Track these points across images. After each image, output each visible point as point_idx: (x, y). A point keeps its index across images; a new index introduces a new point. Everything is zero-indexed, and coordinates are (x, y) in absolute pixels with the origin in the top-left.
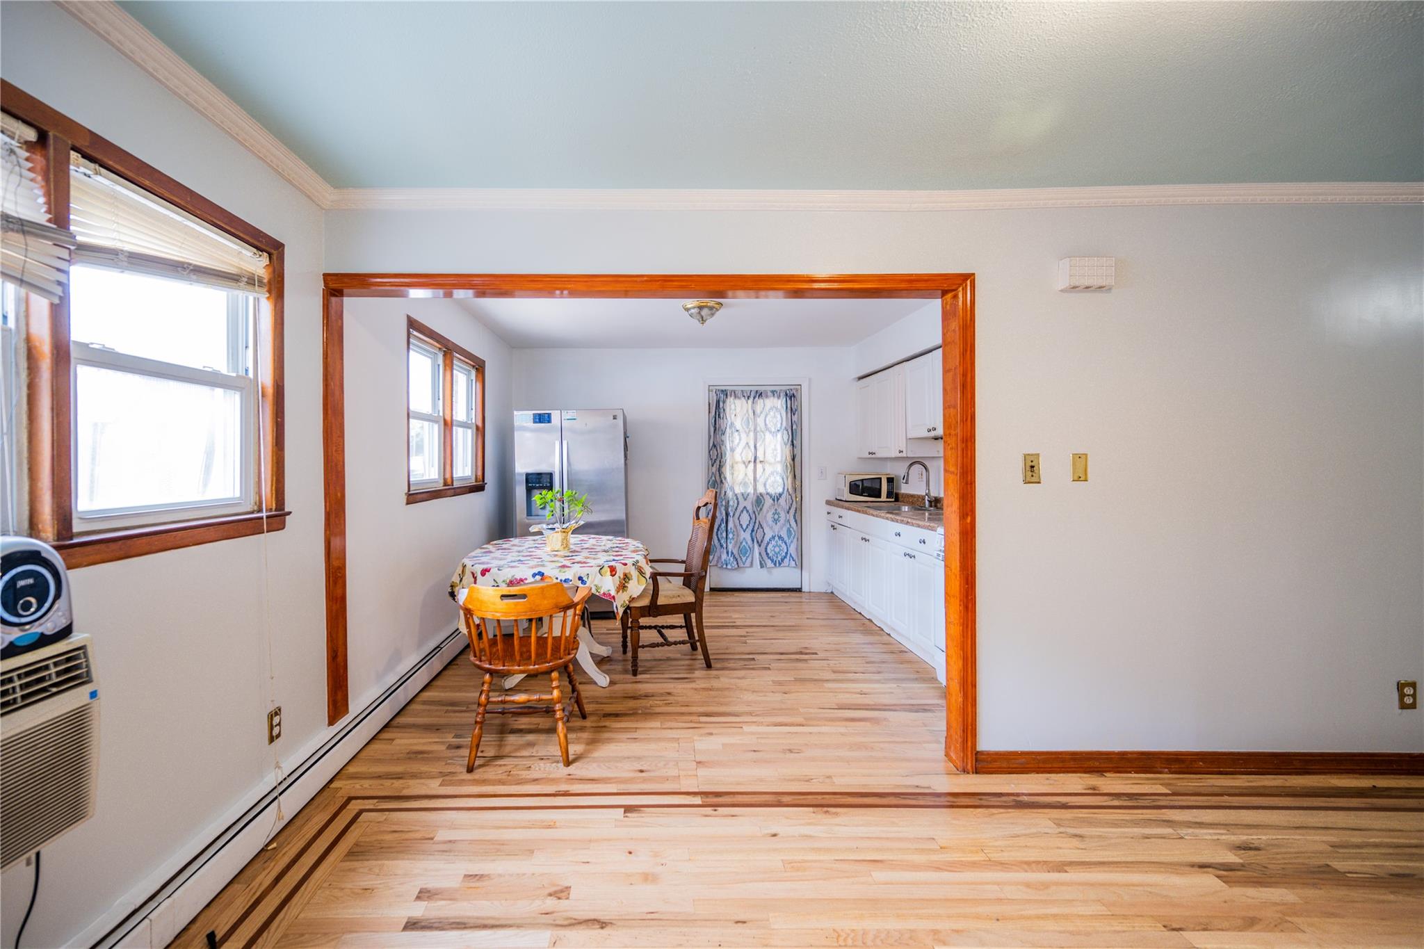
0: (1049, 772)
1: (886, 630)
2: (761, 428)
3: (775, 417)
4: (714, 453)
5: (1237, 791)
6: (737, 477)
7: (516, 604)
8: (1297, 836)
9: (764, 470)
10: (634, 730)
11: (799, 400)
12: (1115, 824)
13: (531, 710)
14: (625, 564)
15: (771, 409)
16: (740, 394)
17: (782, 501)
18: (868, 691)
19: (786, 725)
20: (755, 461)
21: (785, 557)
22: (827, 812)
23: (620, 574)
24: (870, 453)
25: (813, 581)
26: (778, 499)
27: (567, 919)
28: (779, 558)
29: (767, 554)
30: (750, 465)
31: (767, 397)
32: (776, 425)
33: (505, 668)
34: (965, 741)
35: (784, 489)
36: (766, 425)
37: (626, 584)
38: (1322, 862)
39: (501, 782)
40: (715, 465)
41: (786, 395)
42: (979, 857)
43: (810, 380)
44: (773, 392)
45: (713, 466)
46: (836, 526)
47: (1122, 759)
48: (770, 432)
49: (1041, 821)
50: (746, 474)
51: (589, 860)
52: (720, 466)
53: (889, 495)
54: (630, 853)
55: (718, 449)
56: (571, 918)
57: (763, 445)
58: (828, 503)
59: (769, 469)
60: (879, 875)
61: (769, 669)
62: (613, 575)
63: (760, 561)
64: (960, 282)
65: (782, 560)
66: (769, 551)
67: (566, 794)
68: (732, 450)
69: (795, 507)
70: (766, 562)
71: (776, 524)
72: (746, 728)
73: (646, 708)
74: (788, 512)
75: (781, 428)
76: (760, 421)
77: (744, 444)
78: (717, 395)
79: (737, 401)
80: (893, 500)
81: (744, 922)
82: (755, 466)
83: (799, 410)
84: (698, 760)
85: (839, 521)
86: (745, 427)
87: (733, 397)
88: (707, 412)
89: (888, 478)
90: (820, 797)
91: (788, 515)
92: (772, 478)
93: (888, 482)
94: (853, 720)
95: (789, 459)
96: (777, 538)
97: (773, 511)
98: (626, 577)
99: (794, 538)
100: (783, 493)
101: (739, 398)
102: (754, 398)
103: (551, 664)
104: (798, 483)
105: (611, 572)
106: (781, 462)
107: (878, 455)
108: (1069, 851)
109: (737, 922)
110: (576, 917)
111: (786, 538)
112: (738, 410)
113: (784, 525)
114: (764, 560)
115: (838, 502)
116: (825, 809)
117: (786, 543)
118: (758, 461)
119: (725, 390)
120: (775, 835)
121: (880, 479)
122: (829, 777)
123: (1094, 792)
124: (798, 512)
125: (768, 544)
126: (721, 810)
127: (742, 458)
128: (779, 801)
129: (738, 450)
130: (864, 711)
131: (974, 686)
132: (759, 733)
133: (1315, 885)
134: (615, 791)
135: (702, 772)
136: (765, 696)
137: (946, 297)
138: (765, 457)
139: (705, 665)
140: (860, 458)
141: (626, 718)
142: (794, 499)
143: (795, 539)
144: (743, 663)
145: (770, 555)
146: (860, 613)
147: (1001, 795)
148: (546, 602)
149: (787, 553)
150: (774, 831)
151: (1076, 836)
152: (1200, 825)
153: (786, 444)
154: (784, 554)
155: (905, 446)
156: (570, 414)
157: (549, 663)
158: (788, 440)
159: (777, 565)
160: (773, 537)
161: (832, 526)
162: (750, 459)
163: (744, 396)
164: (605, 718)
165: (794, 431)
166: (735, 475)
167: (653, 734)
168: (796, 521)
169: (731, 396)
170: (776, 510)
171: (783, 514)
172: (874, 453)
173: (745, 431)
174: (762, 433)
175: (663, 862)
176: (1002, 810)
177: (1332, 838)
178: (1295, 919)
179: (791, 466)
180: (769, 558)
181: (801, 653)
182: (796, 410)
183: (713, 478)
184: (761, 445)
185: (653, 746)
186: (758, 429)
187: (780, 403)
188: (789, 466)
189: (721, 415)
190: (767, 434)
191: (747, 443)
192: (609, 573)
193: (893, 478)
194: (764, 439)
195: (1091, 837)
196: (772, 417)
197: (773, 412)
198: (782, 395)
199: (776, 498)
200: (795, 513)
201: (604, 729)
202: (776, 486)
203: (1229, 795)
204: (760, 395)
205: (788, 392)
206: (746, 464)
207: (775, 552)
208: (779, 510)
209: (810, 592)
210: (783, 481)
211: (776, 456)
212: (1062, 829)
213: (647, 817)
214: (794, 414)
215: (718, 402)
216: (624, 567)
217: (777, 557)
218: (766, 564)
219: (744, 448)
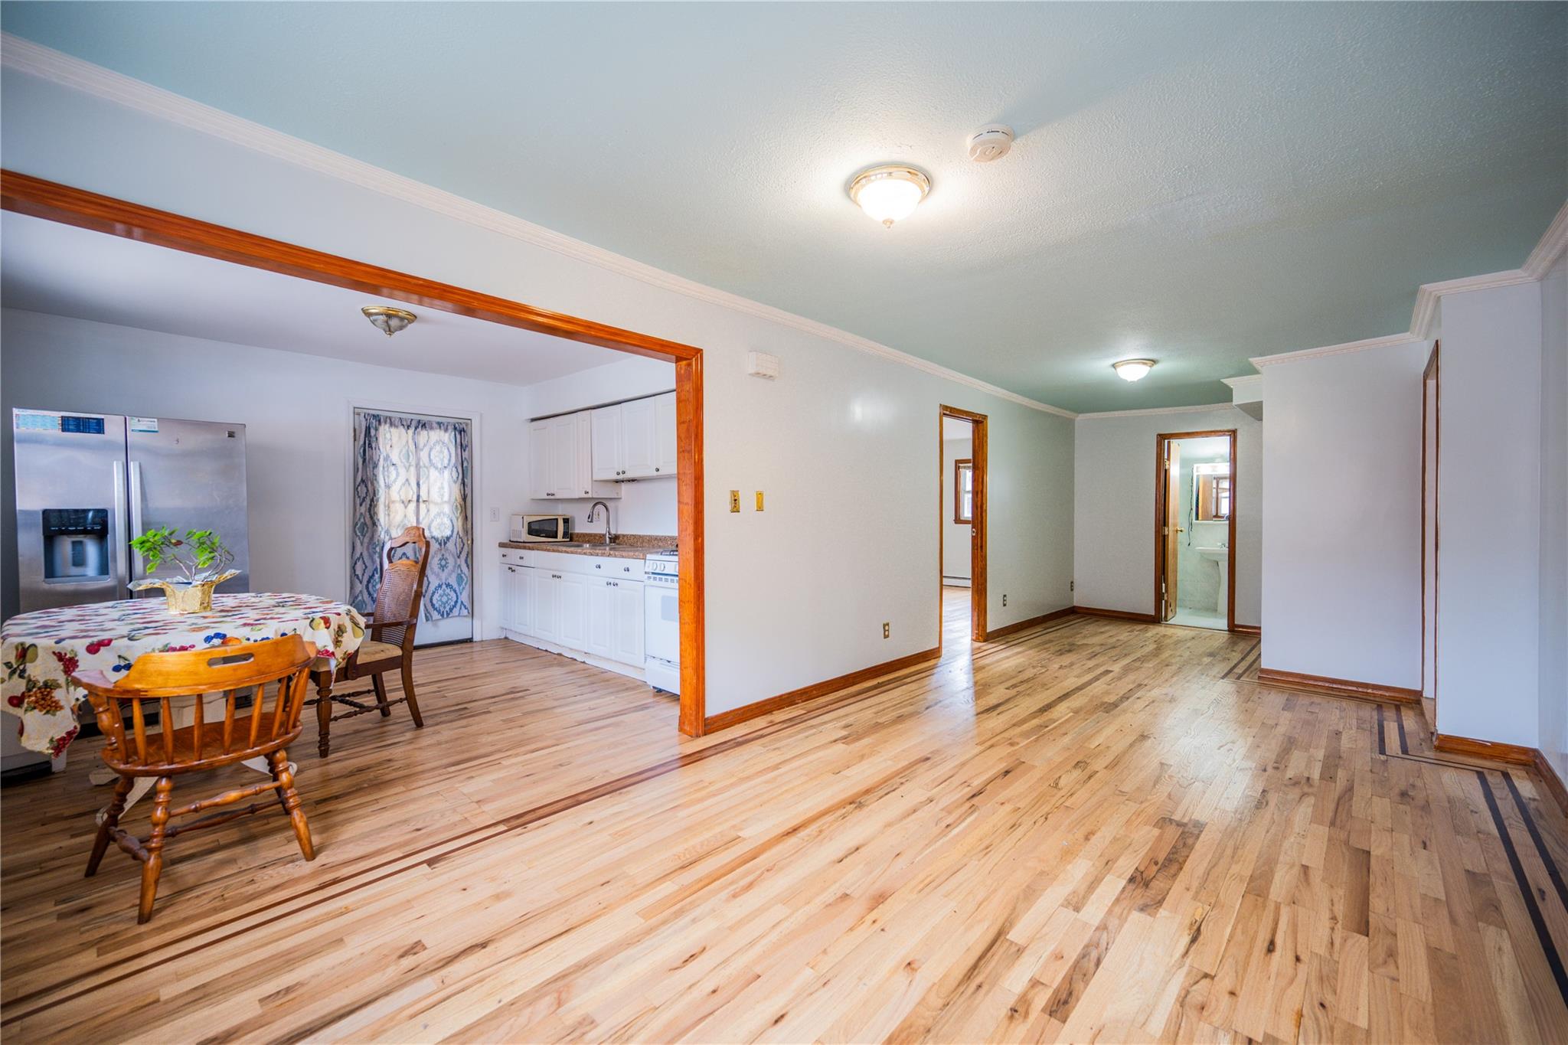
0: (745, 721)
1: (580, 659)
2: (424, 464)
3: (441, 452)
4: (362, 490)
5: (833, 702)
6: (394, 517)
7: (235, 669)
8: (861, 714)
9: (428, 511)
10: (375, 802)
11: (469, 435)
12: (790, 736)
13: (226, 816)
14: (339, 614)
15: (437, 442)
16: (397, 422)
17: (450, 545)
18: (595, 706)
19: (542, 749)
20: (418, 501)
21: (454, 606)
22: (621, 793)
23: (334, 626)
24: (548, 495)
25: (485, 628)
26: (445, 543)
27: (440, 960)
28: (448, 609)
29: (433, 605)
30: (410, 505)
31: (432, 428)
32: (442, 460)
33: (202, 761)
34: (698, 713)
35: (453, 531)
36: (430, 460)
37: (339, 639)
38: (874, 722)
39: (215, 911)
40: (364, 504)
41: (455, 428)
42: (734, 779)
43: (481, 415)
44: (439, 424)
45: (361, 505)
46: (514, 568)
47: (780, 700)
48: (436, 468)
49: (755, 748)
50: (405, 516)
51: (423, 914)
52: (371, 505)
53: (565, 534)
54: (465, 890)
55: (369, 485)
56: (444, 959)
57: (427, 482)
58: (502, 545)
59: (434, 510)
60: (682, 814)
61: (489, 712)
62: (328, 628)
63: (426, 615)
64: (694, 354)
65: (451, 610)
66: (434, 602)
67: (335, 882)
68: (388, 487)
69: (466, 551)
70: (432, 613)
71: (443, 570)
72: (504, 763)
73: (370, 780)
74: (459, 557)
75: (449, 464)
76: (424, 455)
77: (404, 480)
78: (367, 420)
79: (393, 430)
80: (568, 540)
81: (608, 882)
82: (418, 507)
83: (470, 444)
84: (476, 800)
85: (520, 562)
86: (404, 461)
87: (388, 425)
88: (352, 440)
89: (564, 519)
90: (608, 786)
91: (458, 560)
92: (439, 520)
93: (564, 522)
94: (597, 729)
95: (459, 499)
96: (444, 587)
97: (440, 556)
98: (340, 630)
99: (466, 584)
100: (451, 536)
101: (397, 427)
102: (416, 429)
103: (277, 741)
104: (469, 526)
105: (325, 623)
106: (449, 502)
107: (557, 496)
108: (775, 758)
109: (603, 885)
110: (450, 955)
111: (455, 586)
112: (395, 439)
113: (453, 571)
114: (429, 613)
115: (513, 544)
116: (618, 792)
117: (455, 591)
118: (421, 500)
119: (378, 415)
120: (591, 823)
121: (557, 519)
122: (606, 771)
123: (772, 724)
124: (470, 556)
125: (434, 593)
126: (530, 826)
127: (400, 496)
128: (577, 801)
129: (395, 488)
130: (602, 721)
131: (703, 668)
132: (521, 762)
133: (876, 732)
134: (401, 855)
135: (486, 808)
136: (503, 734)
137: (681, 363)
138: (429, 497)
139: (415, 726)
140: (533, 499)
141: (352, 796)
142: (465, 542)
143: (468, 586)
144: (457, 714)
145: (437, 606)
146: (546, 651)
147: (725, 742)
148: (280, 660)
149: (456, 602)
150: (589, 820)
151: (775, 749)
152: (825, 723)
153: (455, 482)
154: (453, 603)
155: (590, 487)
156: (145, 423)
157: (274, 741)
158: (458, 478)
159: (445, 616)
160: (440, 586)
161: (510, 568)
162: (410, 499)
163: (403, 425)
164: (319, 806)
165: (464, 468)
166: (391, 517)
167: (402, 798)
168: (468, 566)
169: (385, 423)
170: (443, 555)
171: (451, 561)
172: (553, 495)
173: (405, 466)
174: (425, 469)
175: (505, 880)
176: (732, 750)
177: (874, 710)
178: (875, 749)
179: (461, 507)
180: (435, 609)
181: (512, 693)
182: (466, 446)
183: (362, 520)
184: (424, 482)
185: (412, 807)
186: (421, 464)
187: (448, 437)
188: (459, 506)
189: (374, 445)
190: (432, 471)
191: (407, 480)
192: (322, 625)
193: (568, 519)
194: (429, 475)
195: (783, 747)
196: (437, 452)
197: (439, 446)
198: (450, 428)
199: (444, 542)
200: (467, 557)
201: (331, 814)
202: (442, 529)
203: (831, 704)
204: (423, 425)
205: (457, 425)
206: (406, 503)
207: (442, 602)
208: (447, 555)
209: (482, 641)
210: (452, 523)
211: (443, 495)
212: (767, 749)
213: (457, 860)
214: (464, 450)
215: (368, 429)
216: (338, 617)
217: (445, 607)
218: (431, 617)
219: (404, 484)
